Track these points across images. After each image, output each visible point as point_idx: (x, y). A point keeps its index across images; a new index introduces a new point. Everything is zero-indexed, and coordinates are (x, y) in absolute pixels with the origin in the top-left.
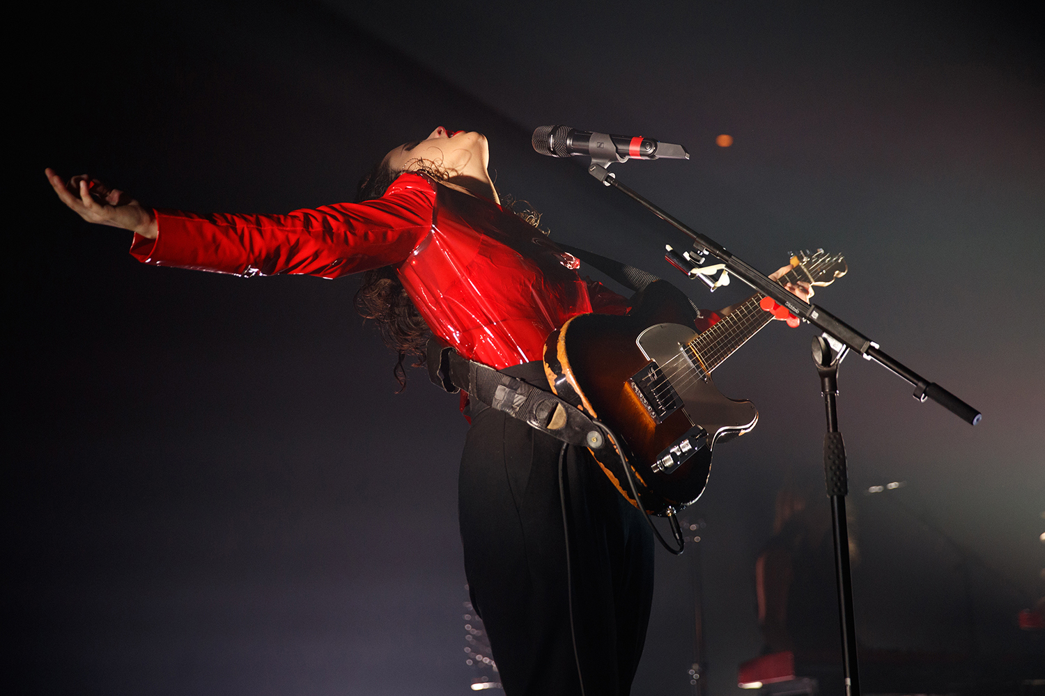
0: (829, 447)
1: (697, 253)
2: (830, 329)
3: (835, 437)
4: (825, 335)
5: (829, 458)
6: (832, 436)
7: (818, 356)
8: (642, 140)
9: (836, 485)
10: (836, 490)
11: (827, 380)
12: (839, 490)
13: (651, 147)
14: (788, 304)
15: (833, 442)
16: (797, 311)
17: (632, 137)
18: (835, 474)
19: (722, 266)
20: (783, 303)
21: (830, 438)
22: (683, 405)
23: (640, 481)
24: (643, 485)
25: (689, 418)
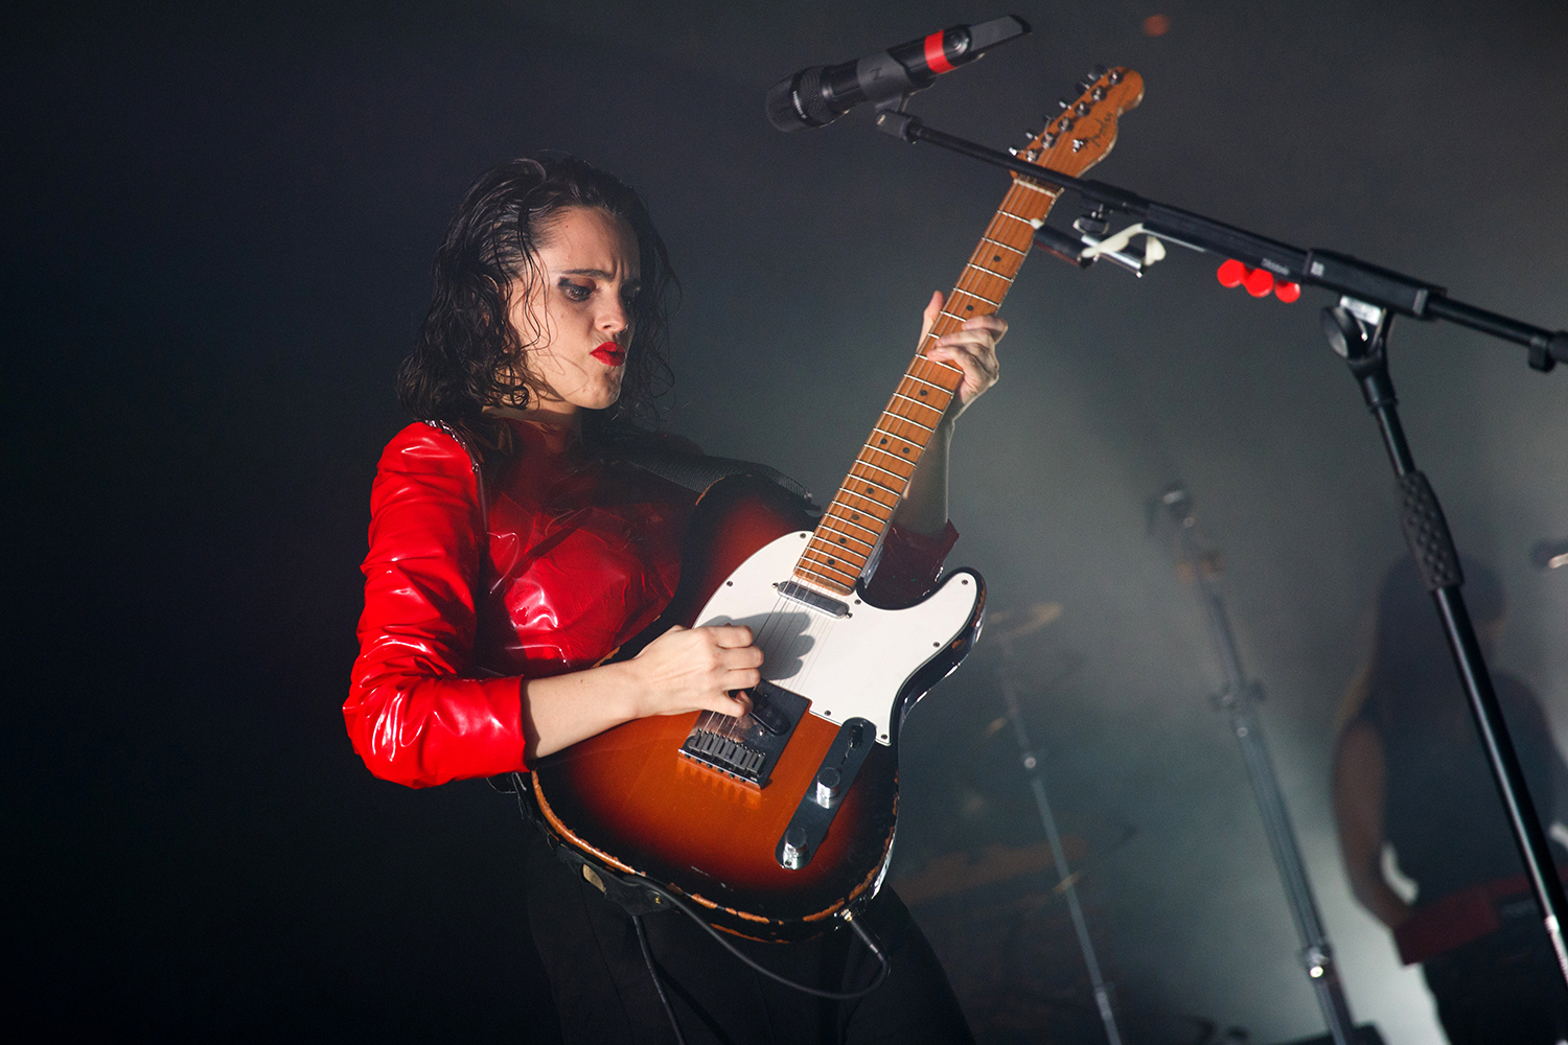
0: (1406, 504)
1: (1090, 217)
2: (1351, 285)
3: (1412, 482)
4: (1345, 302)
5: (1411, 523)
6: (1406, 482)
7: (1341, 345)
8: (940, 36)
9: (1436, 568)
10: (1438, 579)
11: (1370, 383)
12: (1445, 577)
13: (960, 40)
14: (1268, 263)
15: (1410, 493)
16: (1285, 271)
17: (923, 39)
18: (1429, 549)
19: (1138, 228)
20: (1258, 263)
21: (1403, 486)
22: (808, 703)
23: (753, 921)
24: (762, 923)
25: (828, 718)
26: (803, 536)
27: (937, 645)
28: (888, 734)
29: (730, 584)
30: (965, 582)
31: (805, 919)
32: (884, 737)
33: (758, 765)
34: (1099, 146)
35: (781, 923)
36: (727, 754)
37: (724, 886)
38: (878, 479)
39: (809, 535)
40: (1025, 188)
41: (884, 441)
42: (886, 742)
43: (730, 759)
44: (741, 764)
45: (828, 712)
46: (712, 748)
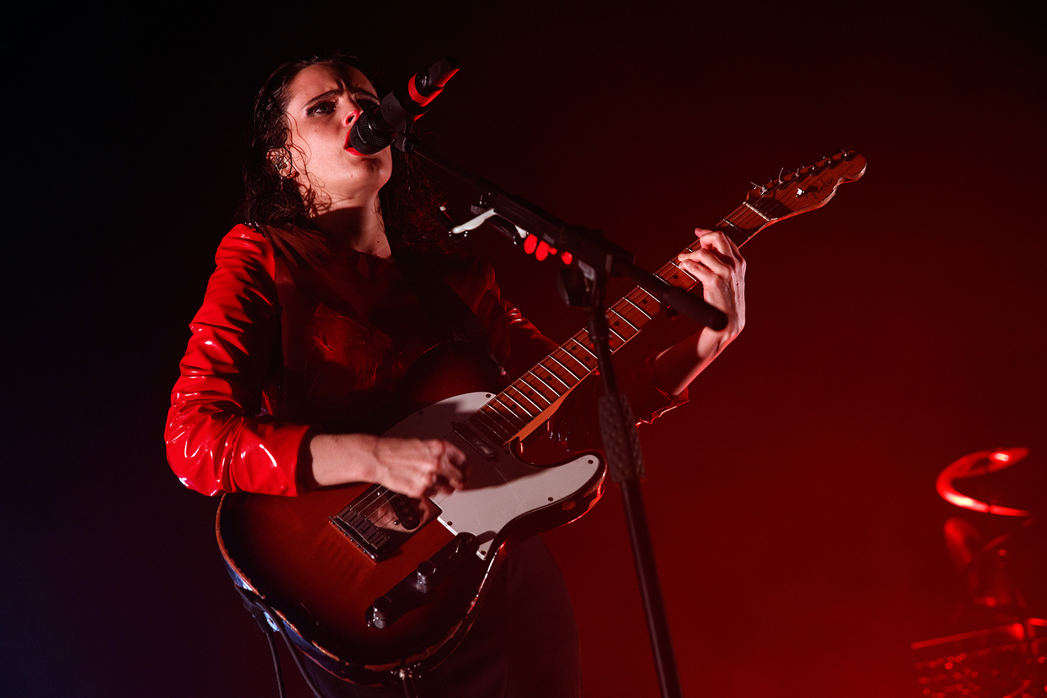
4: (580, 264)
22: (439, 512)
23: (328, 657)
24: (334, 660)
25: (448, 527)
26: (488, 396)
27: (550, 499)
28: (487, 551)
29: (421, 413)
30: (591, 462)
31: (366, 667)
32: (483, 553)
33: (380, 545)
34: (816, 198)
35: (347, 664)
36: (361, 530)
37: (317, 624)
38: (559, 372)
39: (493, 396)
40: (750, 209)
41: (574, 348)
42: (483, 557)
43: (363, 533)
44: (368, 539)
45: (450, 524)
46: (352, 522)
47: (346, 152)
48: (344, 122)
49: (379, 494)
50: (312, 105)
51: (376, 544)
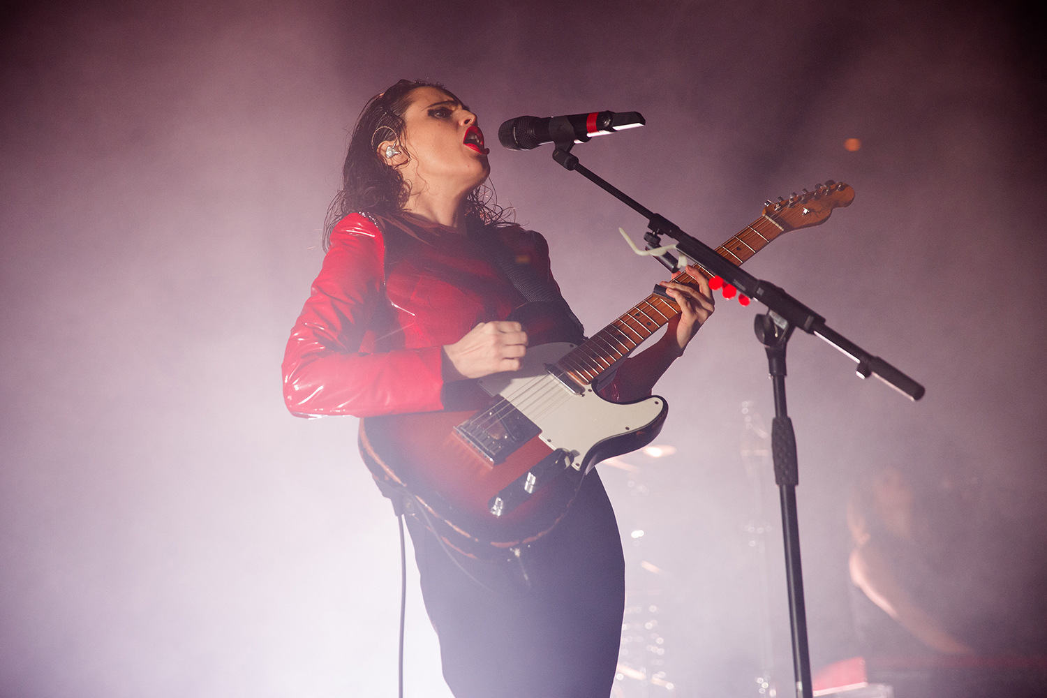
3: (782, 422)
4: (771, 314)
5: (776, 445)
6: (779, 421)
8: (596, 115)
9: (784, 473)
10: (783, 479)
11: (774, 360)
12: (788, 479)
13: (607, 119)
14: (736, 282)
15: (780, 427)
16: (744, 288)
18: (783, 462)
21: (777, 423)
22: (540, 431)
23: (460, 534)
24: (465, 537)
25: (548, 444)
26: (572, 346)
27: (627, 428)
28: (580, 464)
30: (657, 403)
31: (492, 543)
32: (578, 465)
33: (497, 451)
34: (819, 217)
35: (476, 540)
38: (627, 332)
40: (768, 220)
41: (638, 315)
42: (577, 468)
43: (483, 441)
44: (488, 447)
45: (549, 441)
46: (473, 433)
47: (465, 146)
48: (462, 123)
49: (491, 413)
50: (434, 108)
51: (494, 451)
